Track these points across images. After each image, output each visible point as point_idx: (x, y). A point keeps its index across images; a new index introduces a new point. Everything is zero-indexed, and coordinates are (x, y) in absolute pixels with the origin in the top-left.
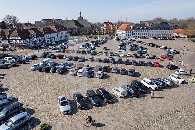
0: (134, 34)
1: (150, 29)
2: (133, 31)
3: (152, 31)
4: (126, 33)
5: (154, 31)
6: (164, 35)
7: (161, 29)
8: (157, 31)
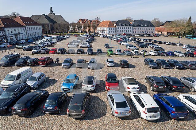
0: (117, 31)
1: (133, 26)
2: (116, 28)
3: (135, 27)
4: (109, 30)
5: (137, 28)
6: (147, 32)
7: (144, 26)
8: (140, 28)
